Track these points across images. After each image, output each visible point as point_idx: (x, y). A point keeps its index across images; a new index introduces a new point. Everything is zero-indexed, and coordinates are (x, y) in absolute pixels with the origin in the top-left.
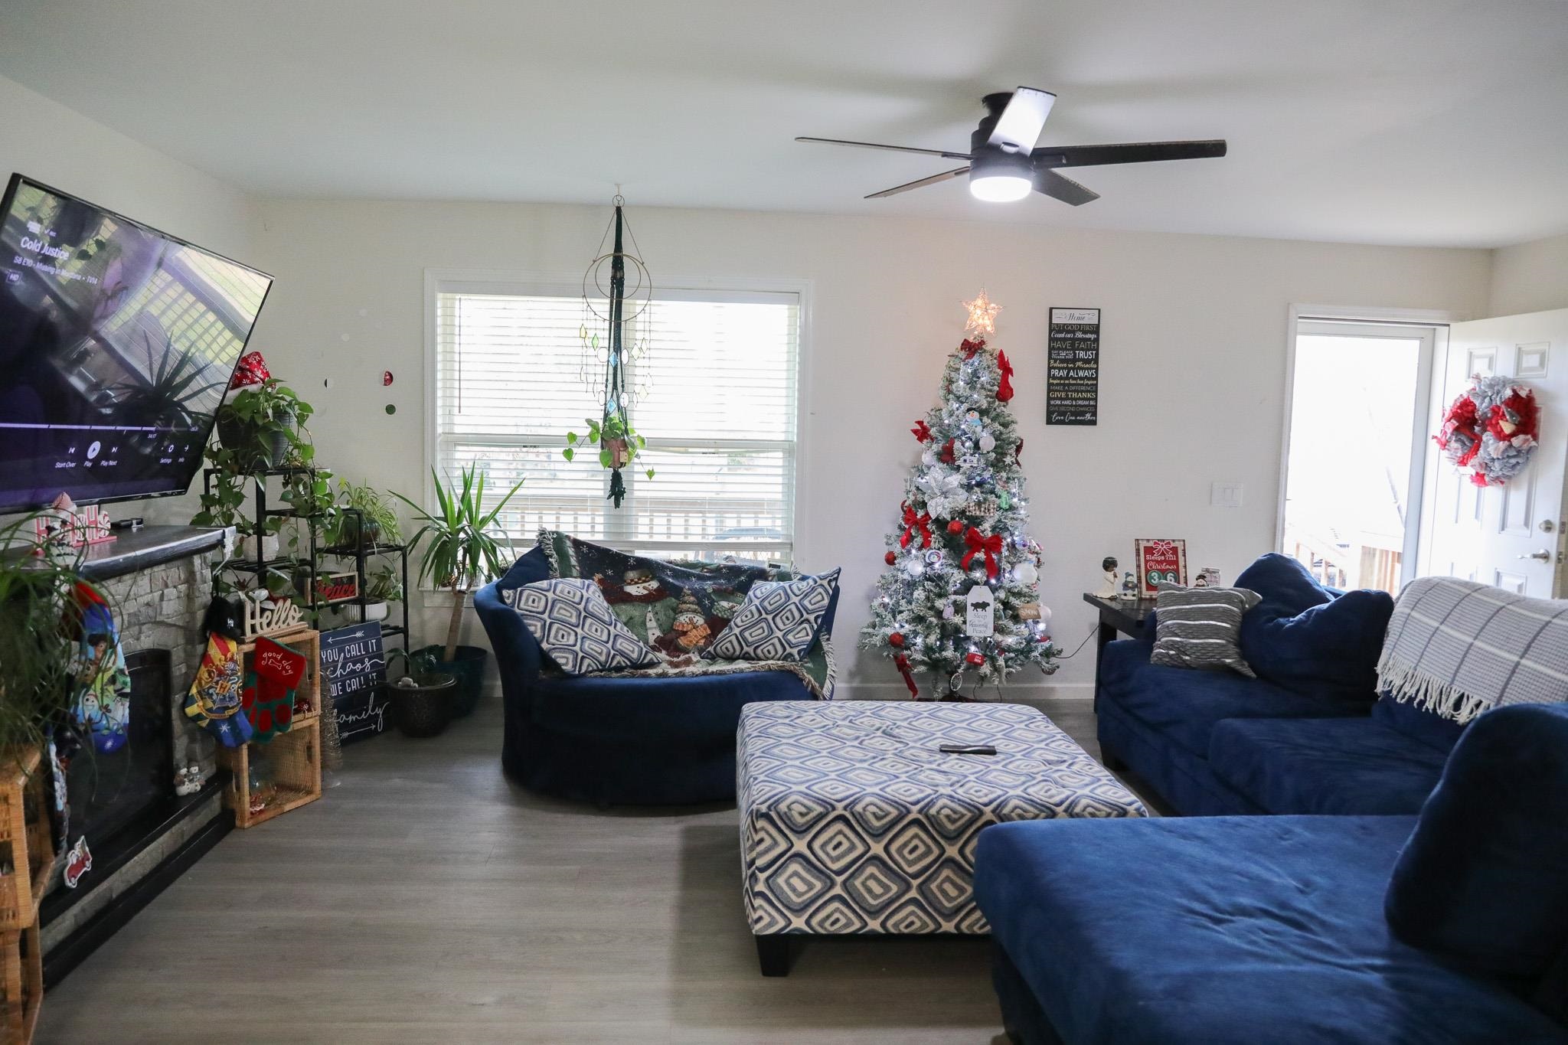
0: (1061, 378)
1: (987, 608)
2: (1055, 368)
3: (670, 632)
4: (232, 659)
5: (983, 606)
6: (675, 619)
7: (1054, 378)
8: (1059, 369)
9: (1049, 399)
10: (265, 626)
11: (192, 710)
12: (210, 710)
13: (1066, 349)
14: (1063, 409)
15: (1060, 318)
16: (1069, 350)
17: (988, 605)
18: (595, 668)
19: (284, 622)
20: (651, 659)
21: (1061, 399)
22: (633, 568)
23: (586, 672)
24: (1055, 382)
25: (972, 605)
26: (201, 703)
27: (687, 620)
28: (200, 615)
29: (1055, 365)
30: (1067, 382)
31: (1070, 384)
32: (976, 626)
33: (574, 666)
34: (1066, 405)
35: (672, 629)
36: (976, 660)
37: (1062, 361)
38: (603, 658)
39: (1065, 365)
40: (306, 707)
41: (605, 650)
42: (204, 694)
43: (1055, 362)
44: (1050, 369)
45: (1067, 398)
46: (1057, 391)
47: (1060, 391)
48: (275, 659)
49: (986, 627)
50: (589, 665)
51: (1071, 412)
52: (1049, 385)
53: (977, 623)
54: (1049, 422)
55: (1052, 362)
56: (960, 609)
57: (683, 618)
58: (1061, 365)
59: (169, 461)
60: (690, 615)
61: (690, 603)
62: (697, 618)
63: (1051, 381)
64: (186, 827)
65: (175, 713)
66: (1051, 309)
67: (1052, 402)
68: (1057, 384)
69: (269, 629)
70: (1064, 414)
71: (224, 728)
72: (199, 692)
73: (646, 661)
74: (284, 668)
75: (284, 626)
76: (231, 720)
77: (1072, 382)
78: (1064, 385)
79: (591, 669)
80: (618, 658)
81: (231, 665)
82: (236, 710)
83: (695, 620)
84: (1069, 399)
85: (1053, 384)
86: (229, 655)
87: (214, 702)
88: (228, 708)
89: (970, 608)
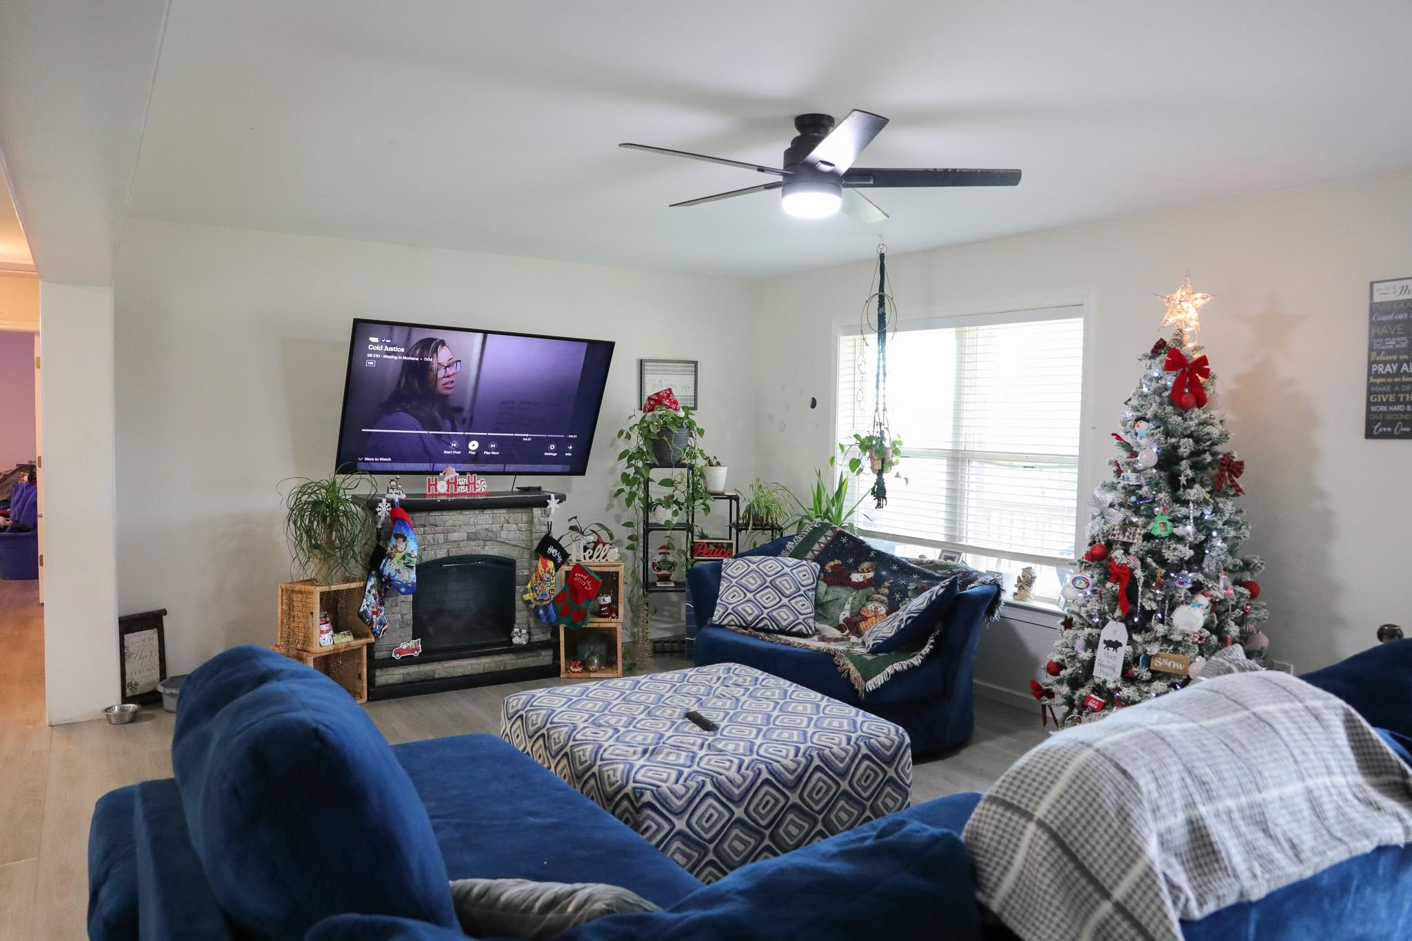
0: (1388, 375)
1: (1119, 649)
2: (1377, 362)
3: (856, 615)
4: (548, 572)
5: (1114, 645)
6: (864, 605)
7: (1377, 375)
8: (1385, 363)
9: (1369, 404)
10: (587, 558)
11: (527, 597)
12: (535, 599)
13: (1396, 335)
14: (1389, 417)
15: (1386, 294)
16: (1401, 336)
17: (1120, 645)
18: (738, 624)
19: (603, 558)
20: (801, 630)
21: (1388, 403)
22: (871, 560)
23: (728, 624)
24: (1378, 381)
25: (1105, 642)
26: (531, 594)
27: (873, 608)
28: (536, 543)
29: (1378, 359)
30: (1397, 380)
31: (1402, 383)
32: (1104, 666)
33: (720, 618)
34: (1396, 412)
35: (859, 613)
36: (1090, 704)
37: (1389, 352)
38: (750, 619)
39: (1395, 357)
40: (614, 615)
41: (756, 612)
42: (533, 589)
43: (1379, 354)
44: (1370, 363)
45: (1397, 402)
46: (1381, 393)
47: (1385, 393)
48: (582, 578)
49: (1114, 670)
50: (733, 620)
51: (1403, 421)
52: (1370, 385)
53: (1105, 663)
54: (1369, 434)
55: (1374, 354)
56: (1092, 644)
57: (871, 606)
58: (1387, 358)
59: (555, 454)
60: (877, 604)
61: (882, 594)
62: (882, 608)
63: (1372, 380)
64: (508, 661)
65: (517, 596)
66: (1372, 284)
67: (1374, 409)
68: (1382, 384)
69: (591, 561)
70: (1392, 424)
71: (541, 612)
72: (532, 588)
73: (794, 630)
74: (587, 585)
75: (602, 560)
76: (545, 608)
77: (1404, 379)
78: (1393, 384)
79: (733, 623)
80: (765, 622)
81: (548, 575)
82: (548, 602)
83: (879, 610)
84: (1401, 403)
85: (1375, 384)
86: (547, 569)
87: (538, 595)
88: (543, 600)
89: (1101, 645)
